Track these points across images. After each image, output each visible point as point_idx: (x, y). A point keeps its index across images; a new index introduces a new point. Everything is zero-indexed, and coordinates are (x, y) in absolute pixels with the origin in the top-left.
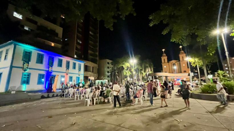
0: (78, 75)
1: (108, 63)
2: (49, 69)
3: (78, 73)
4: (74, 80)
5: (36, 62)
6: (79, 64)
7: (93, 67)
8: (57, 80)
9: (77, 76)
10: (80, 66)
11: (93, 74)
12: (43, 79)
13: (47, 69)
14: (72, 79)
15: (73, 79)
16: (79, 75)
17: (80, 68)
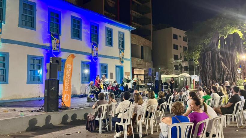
0: (119, 61)
1: (175, 37)
2: (51, 42)
3: (118, 56)
4: (112, 74)
5: (18, 23)
6: (119, 33)
7: (142, 47)
8: (71, 71)
9: (118, 63)
10: (123, 39)
11: (144, 63)
12: (39, 69)
13: (48, 44)
14: (106, 71)
15: (109, 71)
16: (122, 62)
17: (123, 43)
